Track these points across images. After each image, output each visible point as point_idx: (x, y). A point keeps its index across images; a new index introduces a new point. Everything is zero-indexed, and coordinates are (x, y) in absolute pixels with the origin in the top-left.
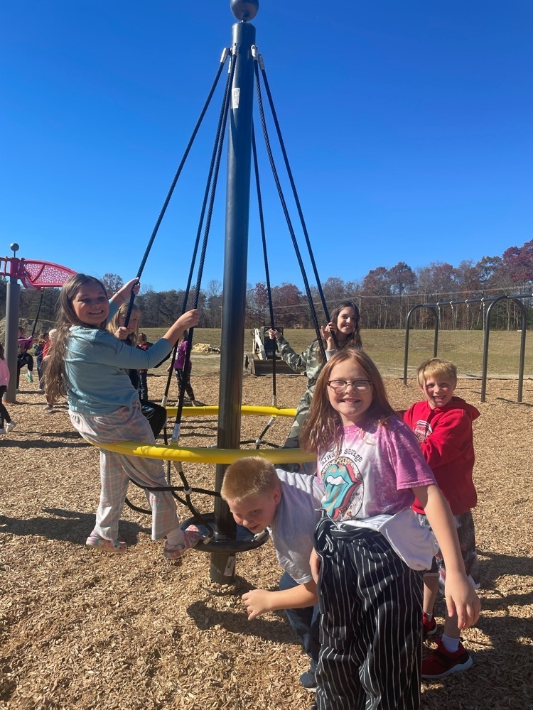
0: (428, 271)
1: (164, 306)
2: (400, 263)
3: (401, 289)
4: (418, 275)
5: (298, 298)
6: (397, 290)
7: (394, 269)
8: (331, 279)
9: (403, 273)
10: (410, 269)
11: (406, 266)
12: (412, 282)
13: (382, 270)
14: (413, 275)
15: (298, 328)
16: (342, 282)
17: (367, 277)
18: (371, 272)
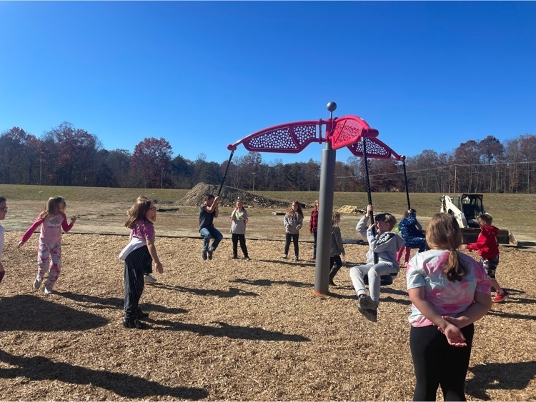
0: (516, 142)
1: (290, 174)
2: (489, 137)
3: (491, 158)
4: (505, 146)
5: (396, 167)
6: (487, 160)
7: (483, 141)
8: (425, 151)
9: (491, 145)
10: (498, 142)
11: (495, 139)
12: (500, 152)
13: (472, 143)
14: (501, 146)
15: (394, 191)
16: (435, 153)
17: (458, 149)
18: (462, 144)
